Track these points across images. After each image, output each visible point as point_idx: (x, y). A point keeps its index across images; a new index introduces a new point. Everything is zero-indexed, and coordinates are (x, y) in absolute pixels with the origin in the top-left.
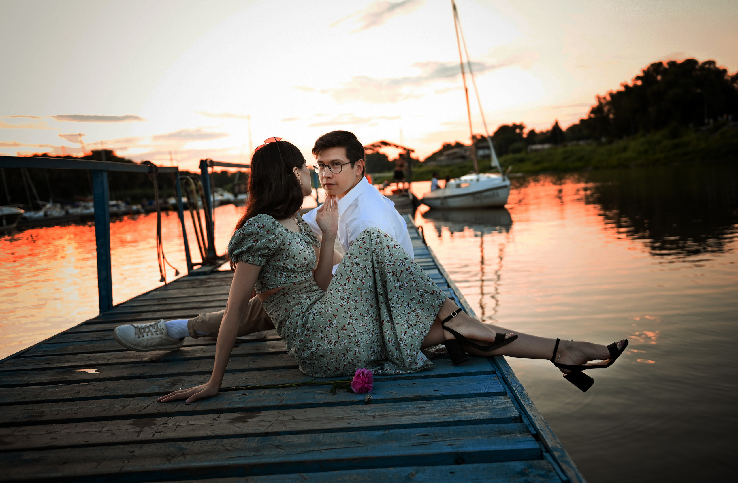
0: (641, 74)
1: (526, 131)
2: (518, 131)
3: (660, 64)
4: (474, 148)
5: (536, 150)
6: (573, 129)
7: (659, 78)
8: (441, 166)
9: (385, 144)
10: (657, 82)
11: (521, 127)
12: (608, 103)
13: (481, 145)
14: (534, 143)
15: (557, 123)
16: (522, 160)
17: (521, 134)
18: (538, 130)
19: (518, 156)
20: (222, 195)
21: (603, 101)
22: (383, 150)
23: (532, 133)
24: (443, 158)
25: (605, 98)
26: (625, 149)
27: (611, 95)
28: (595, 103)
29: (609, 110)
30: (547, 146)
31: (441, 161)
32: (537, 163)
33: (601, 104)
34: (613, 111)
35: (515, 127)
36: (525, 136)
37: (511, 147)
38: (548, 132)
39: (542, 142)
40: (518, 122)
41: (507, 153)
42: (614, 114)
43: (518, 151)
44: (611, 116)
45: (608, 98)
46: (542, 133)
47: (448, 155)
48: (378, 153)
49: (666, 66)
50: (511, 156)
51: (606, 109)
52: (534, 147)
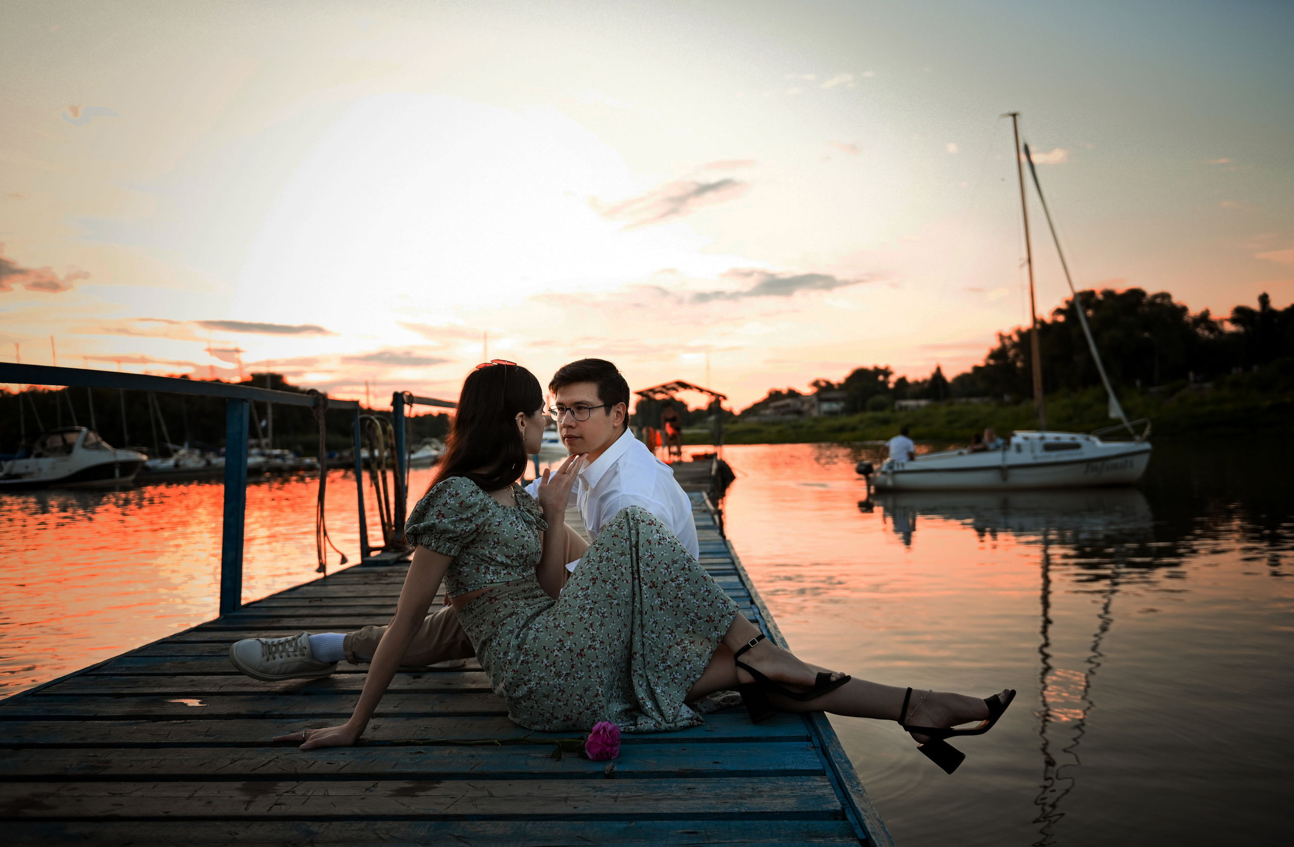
0: (1063, 306)
1: (893, 379)
2: (881, 378)
3: (1091, 294)
4: (815, 400)
5: (906, 408)
6: (962, 379)
7: (1089, 313)
8: (766, 423)
9: (684, 385)
10: (1086, 318)
11: (886, 373)
12: (1015, 345)
13: (825, 395)
14: (905, 397)
15: (939, 369)
16: (885, 422)
17: (885, 384)
18: (910, 379)
19: (880, 415)
20: (437, 449)
21: (1007, 342)
22: (681, 395)
23: (902, 381)
24: (768, 412)
25: (1010, 337)
27: (1019, 333)
28: (996, 344)
29: (1016, 356)
30: (923, 403)
31: (765, 415)
33: (1004, 345)
34: (1022, 357)
35: (877, 371)
36: (891, 386)
37: (870, 402)
38: (925, 381)
39: (916, 397)
40: (882, 365)
41: (864, 409)
42: (1023, 361)
43: (881, 407)
44: (1019, 364)
45: (1015, 338)
46: (917, 383)
47: (776, 408)
48: (672, 399)
49: (1100, 297)
50: (870, 414)
51: (1011, 353)
52: (904, 403)
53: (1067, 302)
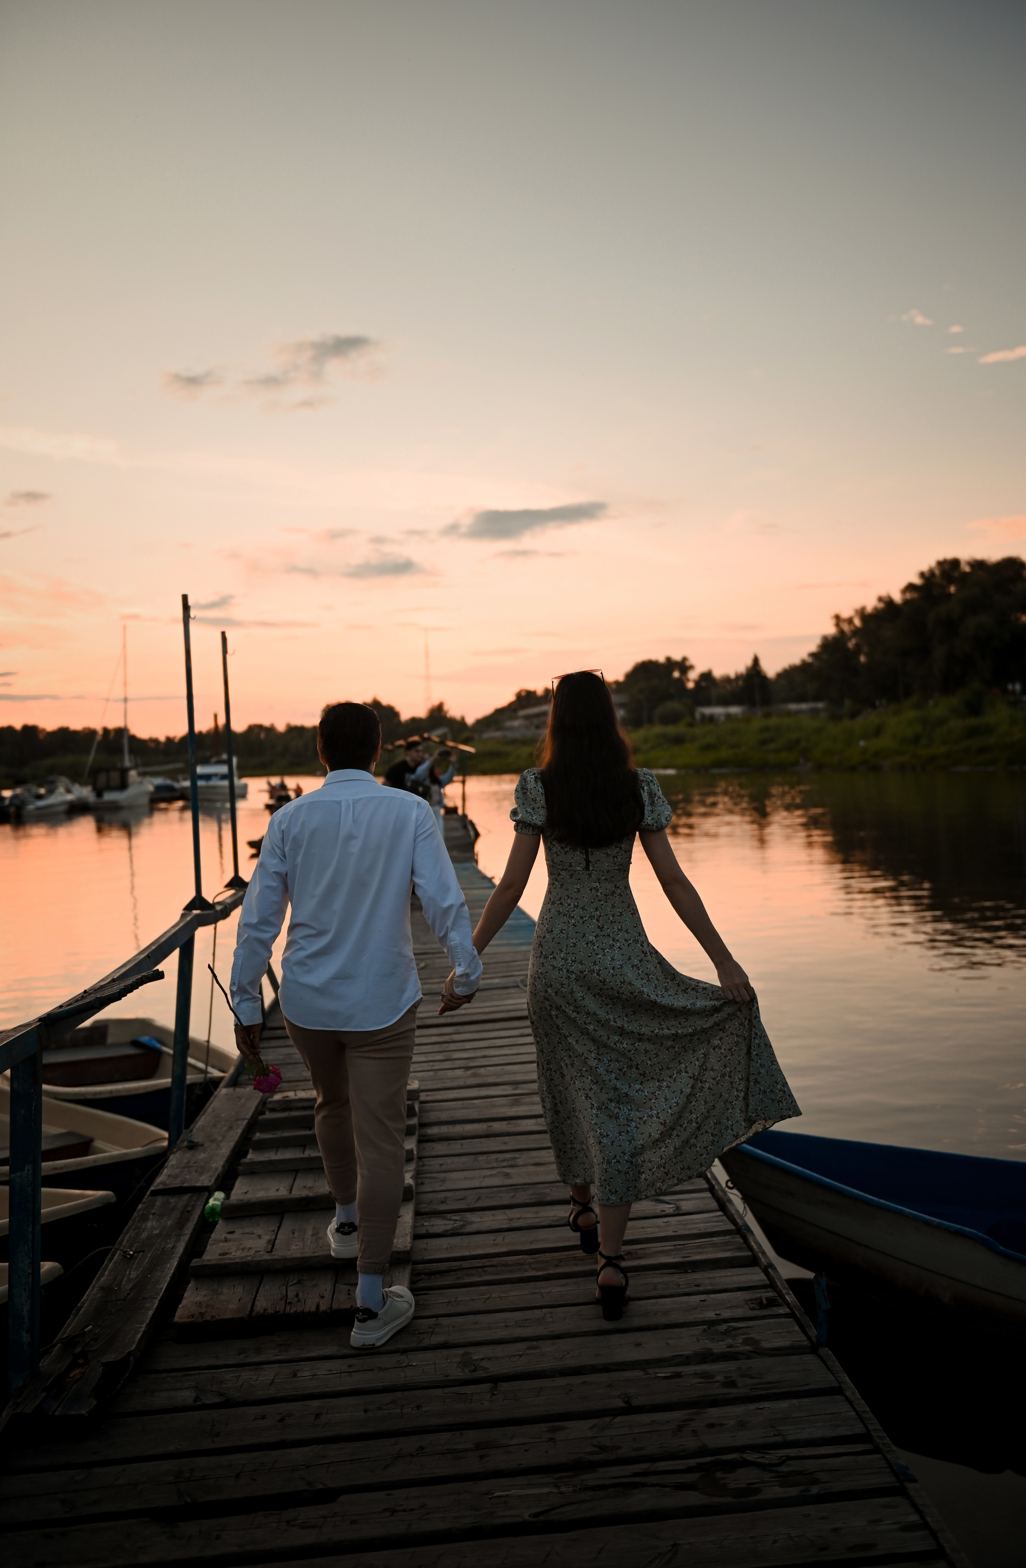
0: (917, 581)
1: (693, 675)
2: (676, 674)
3: (955, 563)
5: (711, 719)
6: (789, 674)
7: (952, 589)
8: (513, 742)
10: (950, 595)
11: (684, 666)
12: (856, 632)
14: (708, 703)
15: (756, 661)
16: (678, 740)
17: (681, 682)
18: (718, 673)
19: (671, 730)
21: (846, 627)
23: (707, 677)
24: (516, 723)
25: (850, 621)
26: (878, 731)
27: (862, 615)
28: (830, 630)
29: (858, 649)
30: (735, 710)
31: (511, 729)
32: (708, 748)
33: (841, 632)
34: (866, 649)
35: (670, 664)
36: (691, 685)
37: (659, 711)
38: (738, 677)
39: (725, 702)
40: (677, 657)
41: (650, 721)
42: (866, 655)
43: (672, 719)
44: (863, 659)
45: (857, 622)
46: (727, 680)
47: (527, 717)
49: (967, 569)
50: (658, 729)
51: (851, 644)
52: (708, 711)
53: (922, 575)
